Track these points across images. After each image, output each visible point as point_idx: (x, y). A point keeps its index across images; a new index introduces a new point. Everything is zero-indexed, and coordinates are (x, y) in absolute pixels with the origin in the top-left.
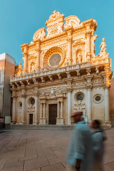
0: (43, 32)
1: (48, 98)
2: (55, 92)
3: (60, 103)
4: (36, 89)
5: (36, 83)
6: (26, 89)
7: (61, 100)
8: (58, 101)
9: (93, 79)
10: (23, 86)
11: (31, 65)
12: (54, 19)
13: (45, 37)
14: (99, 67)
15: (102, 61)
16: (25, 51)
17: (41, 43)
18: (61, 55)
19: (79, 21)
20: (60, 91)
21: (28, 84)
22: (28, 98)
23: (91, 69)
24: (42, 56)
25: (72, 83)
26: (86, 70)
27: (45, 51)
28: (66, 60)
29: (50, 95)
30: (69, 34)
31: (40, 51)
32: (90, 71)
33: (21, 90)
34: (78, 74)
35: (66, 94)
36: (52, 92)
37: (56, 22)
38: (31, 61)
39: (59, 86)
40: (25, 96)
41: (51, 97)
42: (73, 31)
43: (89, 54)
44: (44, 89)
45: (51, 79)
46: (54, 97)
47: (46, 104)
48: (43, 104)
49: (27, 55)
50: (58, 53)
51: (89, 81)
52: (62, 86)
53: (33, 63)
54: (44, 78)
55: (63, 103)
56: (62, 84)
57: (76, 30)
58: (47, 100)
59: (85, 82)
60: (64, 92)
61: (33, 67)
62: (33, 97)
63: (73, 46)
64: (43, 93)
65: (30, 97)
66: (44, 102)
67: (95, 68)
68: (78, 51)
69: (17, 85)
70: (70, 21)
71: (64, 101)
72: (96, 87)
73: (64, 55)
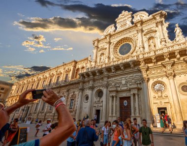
0: (113, 27)
1: (119, 89)
2: (127, 82)
3: (134, 95)
4: (105, 79)
5: (106, 73)
6: (94, 80)
7: (136, 92)
8: (132, 93)
9: (173, 65)
10: (92, 76)
11: (101, 56)
12: (123, 17)
13: (115, 31)
14: (180, 52)
15: (182, 45)
16: (96, 45)
17: (110, 36)
18: (131, 44)
19: (147, 14)
20: (133, 81)
21: (97, 74)
22: (96, 90)
23: (169, 54)
24: (112, 46)
25: (147, 71)
26: (163, 56)
27: (115, 43)
28: (137, 48)
29: (121, 86)
30: (139, 25)
31: (110, 43)
32: (168, 56)
33: (89, 81)
34: (153, 61)
35: (140, 84)
36: (124, 82)
37: (125, 18)
38: (101, 52)
39: (131, 75)
40: (92, 88)
41: (123, 88)
42: (142, 22)
43: (163, 40)
44: (113, 79)
45: (122, 68)
46: (126, 88)
47: (116, 97)
48: (113, 97)
49: (97, 47)
50: (127, 42)
51: (169, 67)
52: (135, 75)
53: (103, 54)
54: (114, 67)
55: (138, 95)
56: (135, 72)
57: (146, 21)
58: (117, 92)
59: (164, 69)
60: (139, 82)
61: (102, 57)
62: (101, 88)
63: (145, 35)
64: (113, 84)
65: (98, 88)
66: (114, 94)
67: (174, 53)
68: (149, 39)
69: (86, 76)
70: (138, 16)
71: (139, 93)
72: (179, 73)
73: (134, 43)
